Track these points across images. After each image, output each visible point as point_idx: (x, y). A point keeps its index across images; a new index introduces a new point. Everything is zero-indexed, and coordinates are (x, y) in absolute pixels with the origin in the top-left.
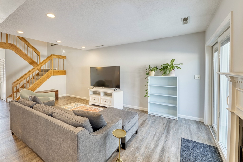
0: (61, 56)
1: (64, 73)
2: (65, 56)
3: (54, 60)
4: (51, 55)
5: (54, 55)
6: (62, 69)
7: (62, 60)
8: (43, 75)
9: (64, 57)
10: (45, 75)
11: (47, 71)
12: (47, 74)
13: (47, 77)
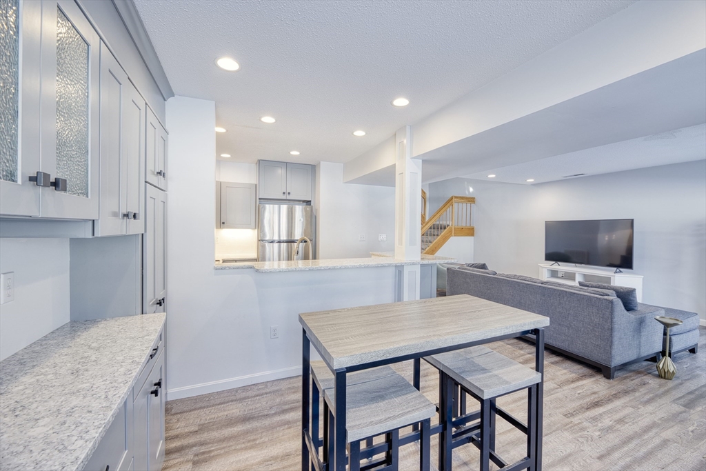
0: (466, 198)
1: (470, 232)
2: (474, 198)
3: (455, 205)
4: (452, 198)
5: (456, 197)
6: (468, 225)
7: (469, 205)
8: (437, 235)
9: (471, 200)
10: (442, 234)
11: (445, 228)
12: (444, 232)
13: (445, 239)
